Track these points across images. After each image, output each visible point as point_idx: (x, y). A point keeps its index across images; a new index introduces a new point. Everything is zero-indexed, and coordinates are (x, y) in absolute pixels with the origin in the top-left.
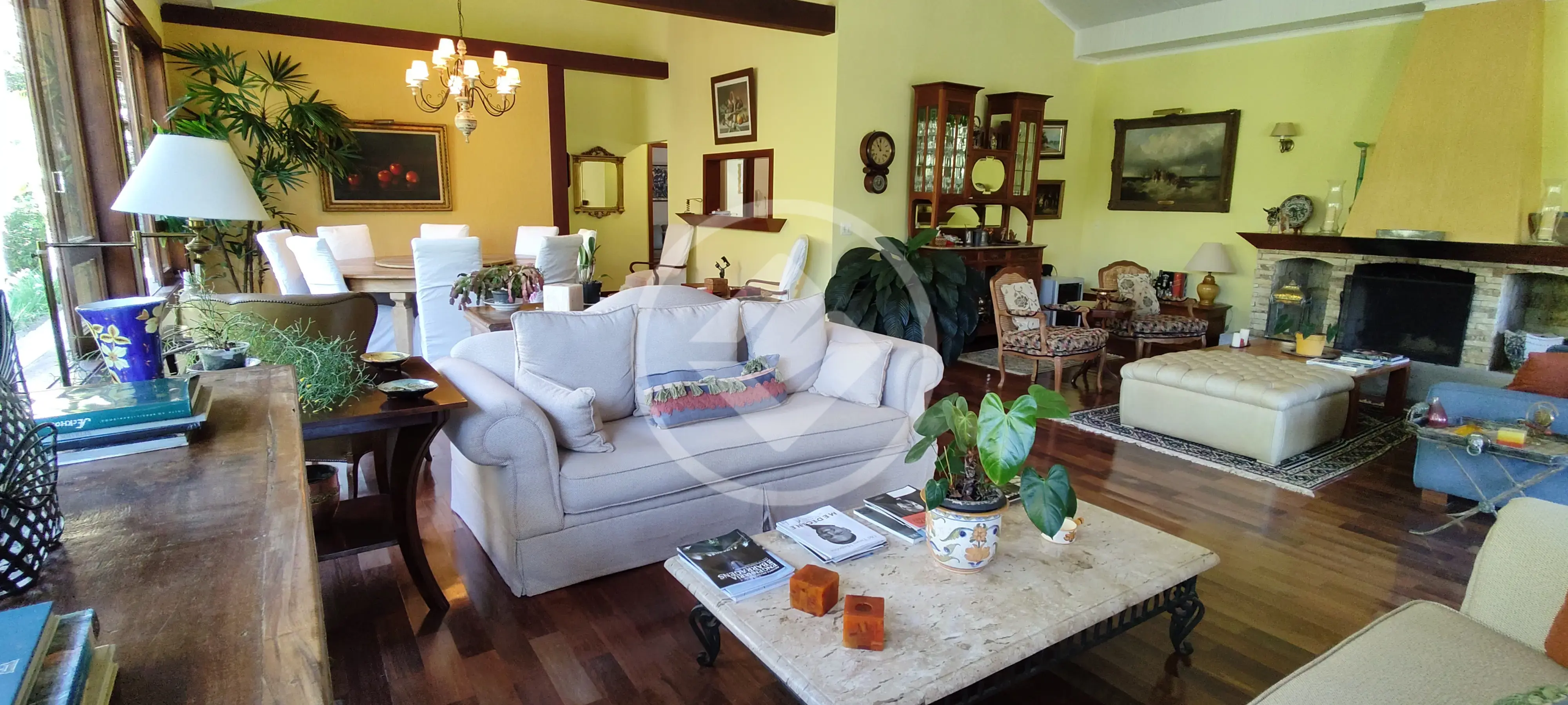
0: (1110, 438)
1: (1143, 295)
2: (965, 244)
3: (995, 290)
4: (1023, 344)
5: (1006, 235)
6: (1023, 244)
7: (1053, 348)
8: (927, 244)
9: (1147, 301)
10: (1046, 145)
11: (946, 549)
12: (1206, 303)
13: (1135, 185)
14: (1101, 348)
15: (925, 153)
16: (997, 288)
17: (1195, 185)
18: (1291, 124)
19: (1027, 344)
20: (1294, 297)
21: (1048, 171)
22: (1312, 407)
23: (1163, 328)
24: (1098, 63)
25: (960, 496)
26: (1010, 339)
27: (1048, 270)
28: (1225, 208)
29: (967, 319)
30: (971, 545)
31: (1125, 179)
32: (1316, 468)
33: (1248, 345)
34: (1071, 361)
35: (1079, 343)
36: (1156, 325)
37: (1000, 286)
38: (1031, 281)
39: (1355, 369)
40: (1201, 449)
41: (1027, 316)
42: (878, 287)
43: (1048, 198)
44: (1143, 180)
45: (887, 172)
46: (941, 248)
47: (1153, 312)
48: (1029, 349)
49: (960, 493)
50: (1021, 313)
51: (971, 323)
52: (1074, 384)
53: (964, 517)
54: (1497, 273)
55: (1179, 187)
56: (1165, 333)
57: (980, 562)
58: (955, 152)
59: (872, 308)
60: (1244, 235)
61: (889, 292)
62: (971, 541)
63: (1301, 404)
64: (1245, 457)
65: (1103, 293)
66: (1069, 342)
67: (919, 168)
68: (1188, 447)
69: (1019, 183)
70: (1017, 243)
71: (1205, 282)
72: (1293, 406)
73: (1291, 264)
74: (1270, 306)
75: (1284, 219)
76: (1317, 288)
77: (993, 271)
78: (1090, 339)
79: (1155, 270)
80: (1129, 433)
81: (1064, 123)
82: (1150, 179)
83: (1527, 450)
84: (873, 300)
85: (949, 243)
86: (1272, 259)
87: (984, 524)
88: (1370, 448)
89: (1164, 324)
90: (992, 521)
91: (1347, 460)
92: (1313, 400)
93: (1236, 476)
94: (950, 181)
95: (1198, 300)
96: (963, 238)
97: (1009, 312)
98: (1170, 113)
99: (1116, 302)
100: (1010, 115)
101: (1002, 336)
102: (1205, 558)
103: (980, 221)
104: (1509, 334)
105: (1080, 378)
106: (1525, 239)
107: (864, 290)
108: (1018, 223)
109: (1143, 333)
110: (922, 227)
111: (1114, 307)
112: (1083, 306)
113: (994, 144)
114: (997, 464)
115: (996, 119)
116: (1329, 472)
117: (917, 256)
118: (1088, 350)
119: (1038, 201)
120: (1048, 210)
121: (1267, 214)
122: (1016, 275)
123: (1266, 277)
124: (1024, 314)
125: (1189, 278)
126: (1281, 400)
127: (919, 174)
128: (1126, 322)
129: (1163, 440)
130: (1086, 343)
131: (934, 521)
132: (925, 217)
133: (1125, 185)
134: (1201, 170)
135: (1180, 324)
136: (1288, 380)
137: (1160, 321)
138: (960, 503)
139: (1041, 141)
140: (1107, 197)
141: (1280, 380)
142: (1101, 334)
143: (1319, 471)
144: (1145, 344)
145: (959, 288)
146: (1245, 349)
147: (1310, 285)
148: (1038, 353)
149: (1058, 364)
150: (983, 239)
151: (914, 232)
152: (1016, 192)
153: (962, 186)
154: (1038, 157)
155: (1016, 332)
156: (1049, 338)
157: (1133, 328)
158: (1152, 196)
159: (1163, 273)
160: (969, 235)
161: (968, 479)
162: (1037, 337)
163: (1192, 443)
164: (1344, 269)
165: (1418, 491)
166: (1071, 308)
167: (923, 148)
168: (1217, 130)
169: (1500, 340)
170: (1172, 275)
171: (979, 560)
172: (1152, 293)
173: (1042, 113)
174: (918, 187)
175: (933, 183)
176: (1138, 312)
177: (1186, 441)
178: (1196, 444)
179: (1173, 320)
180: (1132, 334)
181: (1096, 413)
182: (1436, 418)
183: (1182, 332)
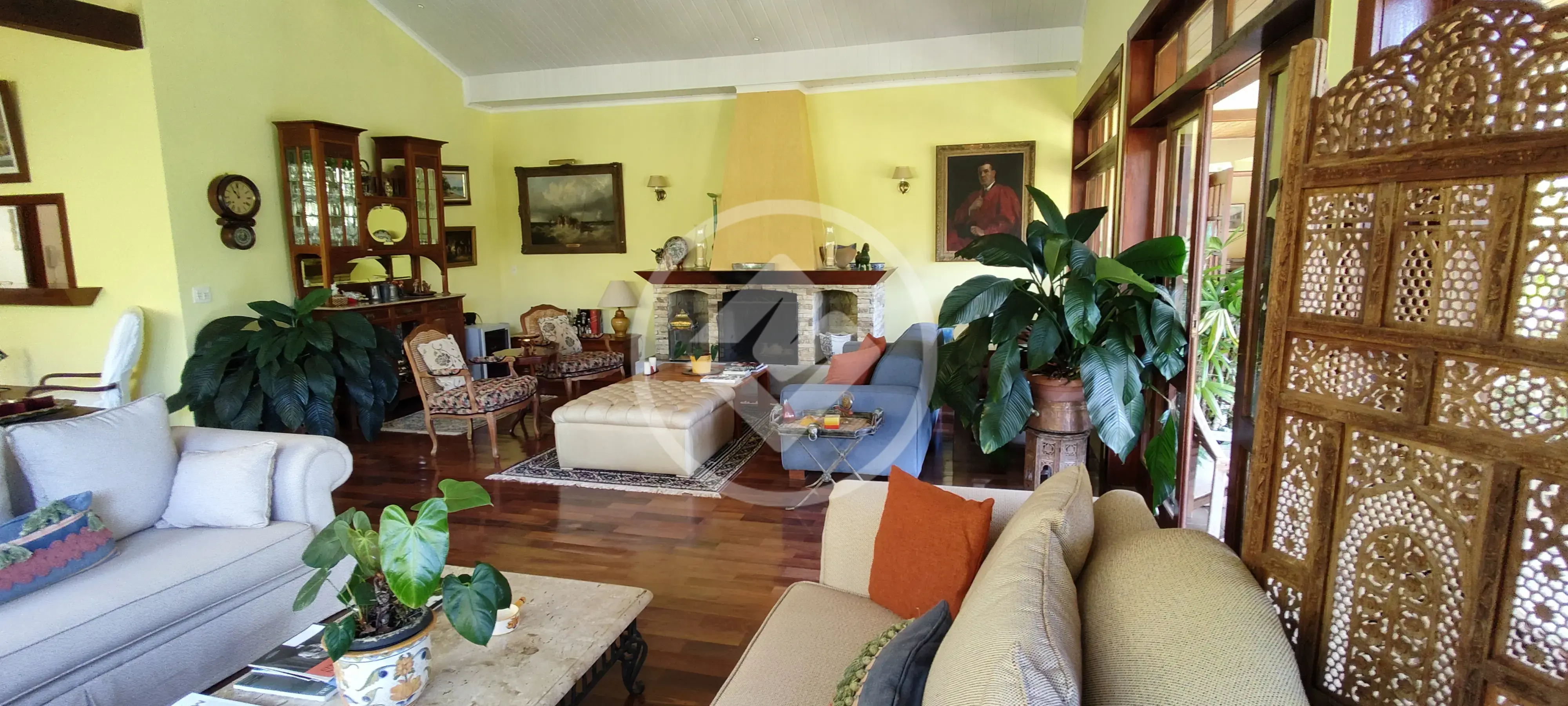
0: (551, 486)
1: (565, 336)
2: (371, 300)
3: (411, 351)
4: (451, 404)
5: (419, 286)
6: (439, 294)
7: (483, 404)
8: (323, 306)
9: (569, 341)
10: (449, 191)
11: (366, 698)
12: (621, 335)
13: (544, 229)
14: (532, 395)
15: (303, 200)
16: (413, 348)
17: (596, 229)
18: (661, 177)
19: (455, 404)
20: (685, 323)
21: (455, 217)
22: (709, 420)
23: (586, 365)
24: (492, 111)
25: (374, 630)
26: (436, 401)
27: (471, 318)
28: (622, 249)
29: (384, 385)
30: (396, 683)
31: (534, 225)
32: (720, 471)
33: (657, 371)
34: (503, 413)
35: (509, 395)
36: (579, 364)
37: (417, 346)
38: (451, 336)
39: (734, 381)
40: (632, 476)
41: (451, 375)
42: (261, 362)
43: (460, 245)
44: (550, 225)
45: (253, 223)
46: (341, 309)
47: (577, 351)
48: (459, 409)
49: (373, 625)
50: (444, 373)
51: (390, 387)
52: (512, 434)
53: (382, 655)
54: (809, 293)
55: (582, 231)
56: (589, 370)
57: (411, 697)
58: (342, 199)
59: (254, 388)
60: (639, 273)
61: (277, 367)
62: (396, 678)
63: (701, 419)
64: (667, 475)
65: (527, 340)
66: (499, 395)
67: (298, 218)
68: (621, 476)
69: (425, 231)
70: (432, 294)
71: (617, 317)
72: (695, 422)
73: (679, 295)
74: (669, 332)
75: (668, 259)
76: (700, 314)
77: (409, 329)
78: (520, 389)
79: (574, 309)
80: (569, 475)
81: (465, 169)
82: (555, 224)
83: (842, 429)
84: (256, 379)
85: (351, 301)
86: (664, 293)
87: (409, 654)
88: (753, 443)
89: (587, 362)
90: (416, 647)
91: (740, 457)
92: (709, 413)
93: (663, 495)
94: (340, 232)
95: (614, 332)
96: (369, 294)
97: (430, 373)
98: (564, 163)
99: (540, 346)
100: (403, 160)
101: (427, 398)
102: (640, 599)
103: (387, 273)
104: (822, 336)
105: (519, 426)
106: (820, 267)
107: (240, 369)
108: (431, 274)
109: (570, 373)
110: (313, 285)
111: (540, 352)
112: (509, 355)
113: (389, 190)
114: (410, 585)
115: (387, 164)
116: (729, 472)
117: (310, 321)
118: (520, 399)
119: (450, 249)
120: (461, 257)
121: (654, 255)
122: (433, 332)
123: (662, 308)
124: (448, 372)
125: (604, 314)
126: (686, 420)
127: (298, 225)
128: (552, 365)
129: (600, 475)
130: (517, 393)
131: (345, 670)
132: (314, 272)
133: (534, 230)
134: (598, 216)
135: (601, 360)
136: (689, 401)
137: (582, 360)
138: (374, 639)
139: (443, 187)
140: (519, 242)
141: (682, 402)
142: (530, 381)
143: (722, 474)
144: (573, 382)
145: (369, 352)
146: (655, 376)
147: (695, 311)
148: (468, 411)
149: (491, 419)
150: (392, 294)
151: (302, 292)
152: (423, 240)
153: (356, 237)
154: (442, 205)
155: (442, 393)
156: (478, 394)
157: (560, 369)
158: (560, 240)
159: (580, 311)
160: (374, 290)
161: (382, 606)
162: (465, 395)
163: (625, 472)
164: (715, 297)
165: (787, 472)
166: (497, 359)
167: (299, 194)
168: (605, 181)
169: (818, 339)
170: (588, 312)
171: (408, 695)
172: (573, 332)
173: (438, 158)
174: (300, 240)
175: (318, 235)
176: (563, 352)
177: (617, 472)
178: (627, 472)
179: (594, 356)
180: (560, 375)
181: (536, 461)
182: (788, 415)
183: (603, 366)
